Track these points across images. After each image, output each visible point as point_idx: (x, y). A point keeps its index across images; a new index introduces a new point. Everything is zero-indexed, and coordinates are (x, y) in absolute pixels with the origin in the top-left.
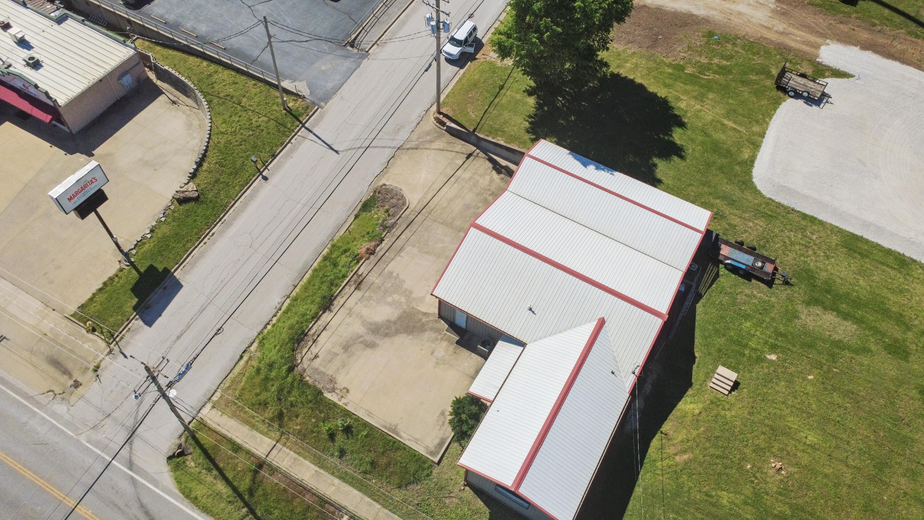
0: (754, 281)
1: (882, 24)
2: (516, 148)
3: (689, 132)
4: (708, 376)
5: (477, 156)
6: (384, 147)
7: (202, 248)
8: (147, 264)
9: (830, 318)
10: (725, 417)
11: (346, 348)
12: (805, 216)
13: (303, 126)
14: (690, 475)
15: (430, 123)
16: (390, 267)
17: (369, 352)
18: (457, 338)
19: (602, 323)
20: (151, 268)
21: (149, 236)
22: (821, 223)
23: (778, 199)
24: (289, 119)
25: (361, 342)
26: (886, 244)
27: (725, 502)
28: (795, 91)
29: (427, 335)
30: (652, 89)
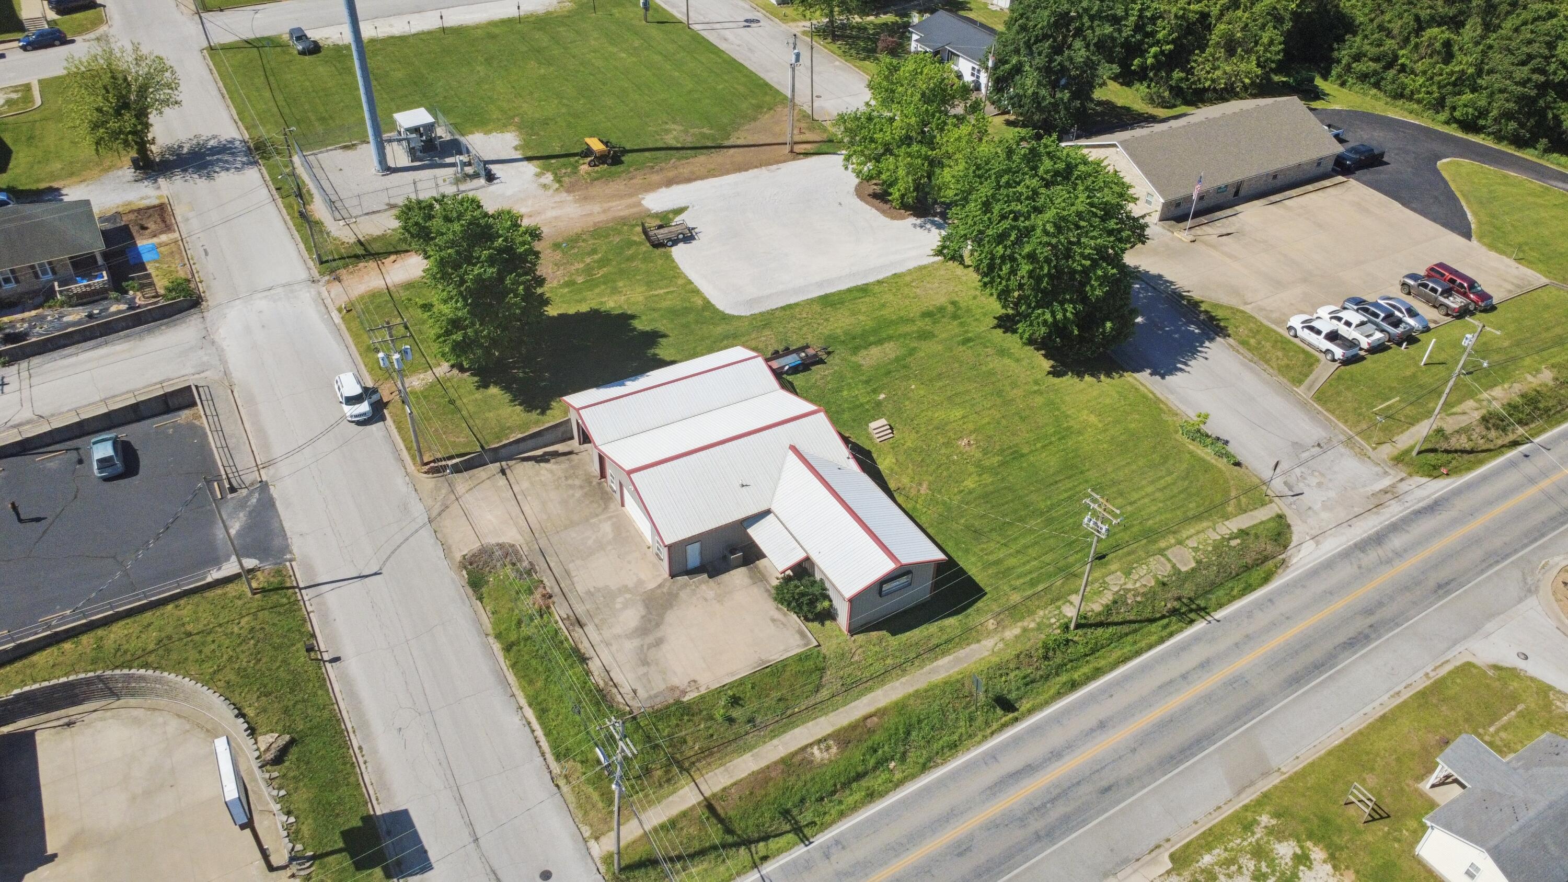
0: (813, 368)
1: (656, 164)
2: (538, 429)
3: (644, 318)
4: (870, 438)
5: (509, 467)
6: (417, 531)
7: (369, 769)
8: (337, 837)
9: (875, 351)
10: (909, 448)
11: (645, 662)
12: (783, 308)
13: (300, 589)
14: (940, 492)
15: (428, 482)
16: (580, 588)
17: (665, 647)
18: (706, 576)
19: (793, 448)
20: (346, 835)
21: (292, 819)
22: (797, 304)
23: (756, 311)
24: (274, 597)
25: (648, 649)
26: (843, 287)
27: (972, 486)
28: (670, 240)
29: (683, 595)
30: (572, 311)
